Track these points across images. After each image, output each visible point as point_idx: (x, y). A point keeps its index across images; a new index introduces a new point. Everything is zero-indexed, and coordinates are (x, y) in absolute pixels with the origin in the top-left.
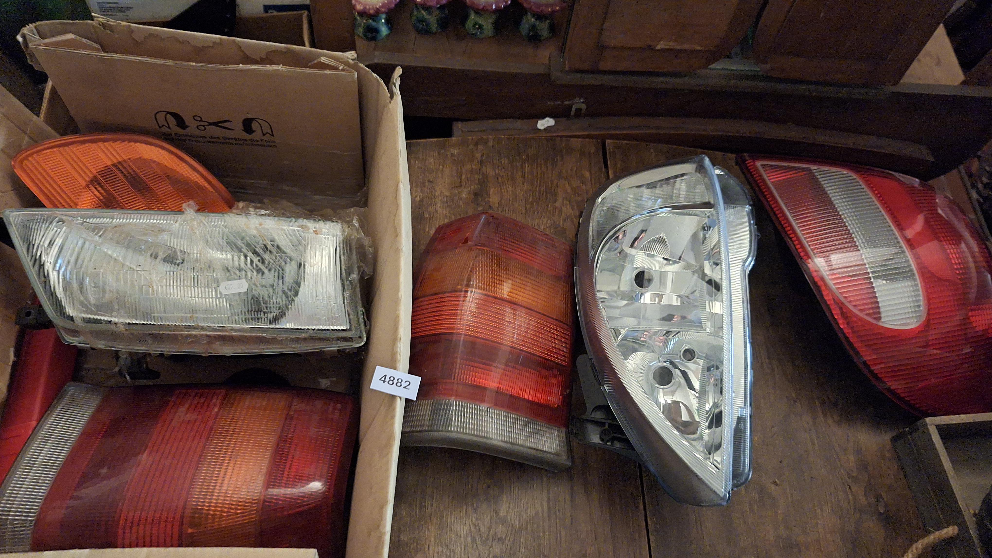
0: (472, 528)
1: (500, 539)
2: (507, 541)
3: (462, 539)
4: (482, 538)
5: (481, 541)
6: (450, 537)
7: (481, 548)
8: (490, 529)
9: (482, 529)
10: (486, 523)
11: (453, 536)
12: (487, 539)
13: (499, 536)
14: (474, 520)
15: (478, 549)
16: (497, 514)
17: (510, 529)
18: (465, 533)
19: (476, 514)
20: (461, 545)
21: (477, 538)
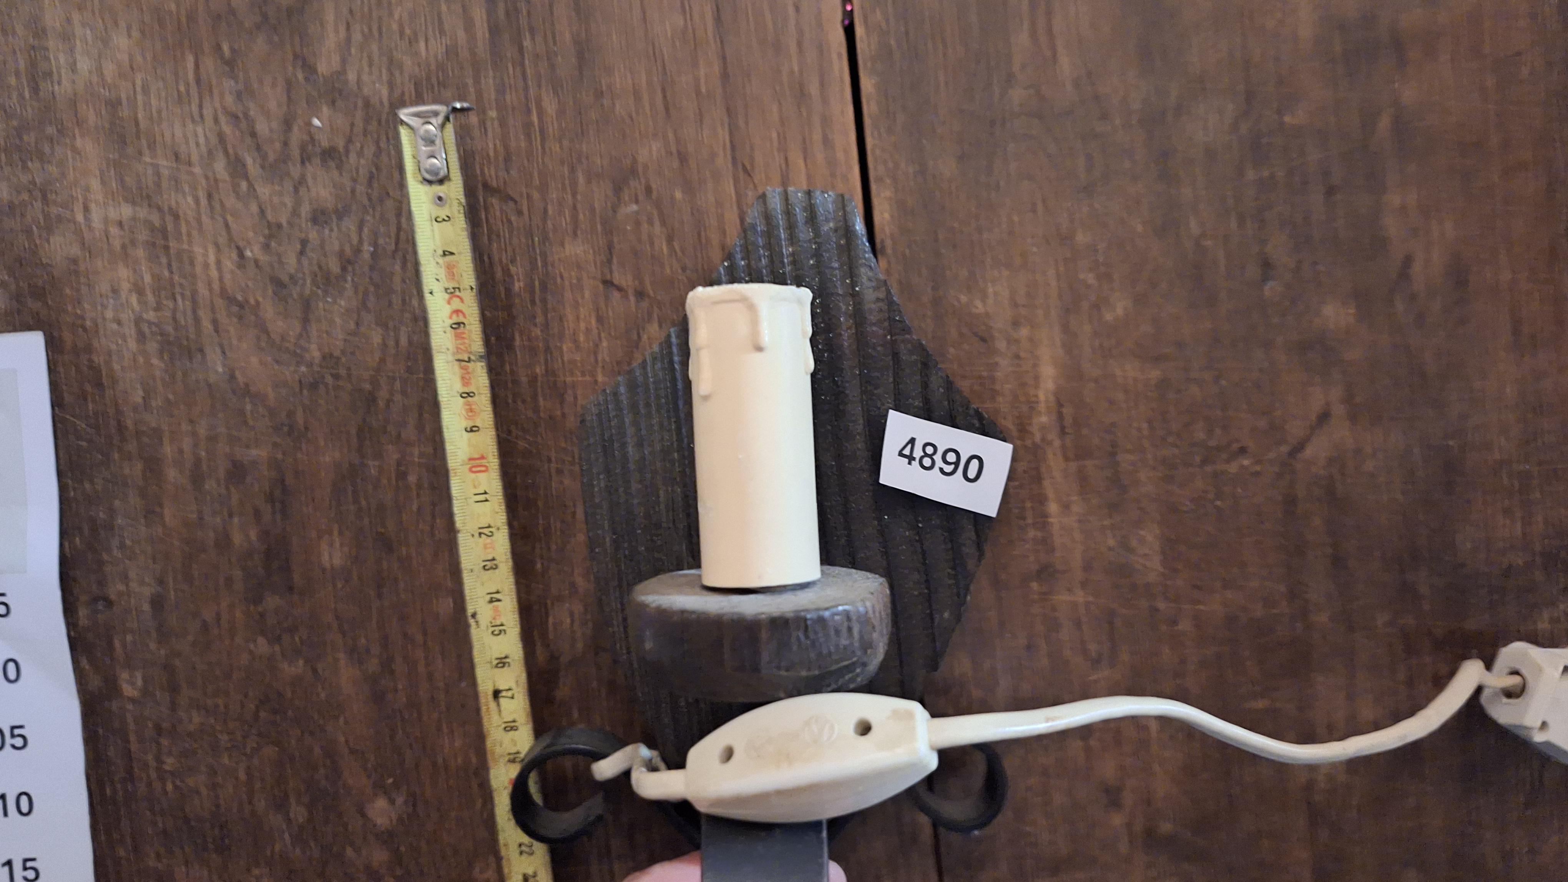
0: (227, 129)
1: (329, 154)
2: (353, 157)
3: (197, 170)
4: (264, 157)
5: (263, 167)
6: (156, 166)
7: (264, 191)
8: (287, 124)
9: (262, 127)
10: (272, 105)
11: (165, 164)
12: (284, 158)
13: (325, 144)
14: (229, 99)
15: (257, 197)
16: (310, 69)
17: (359, 114)
18: (204, 149)
19: (235, 78)
20: (194, 188)
21: (249, 161)
